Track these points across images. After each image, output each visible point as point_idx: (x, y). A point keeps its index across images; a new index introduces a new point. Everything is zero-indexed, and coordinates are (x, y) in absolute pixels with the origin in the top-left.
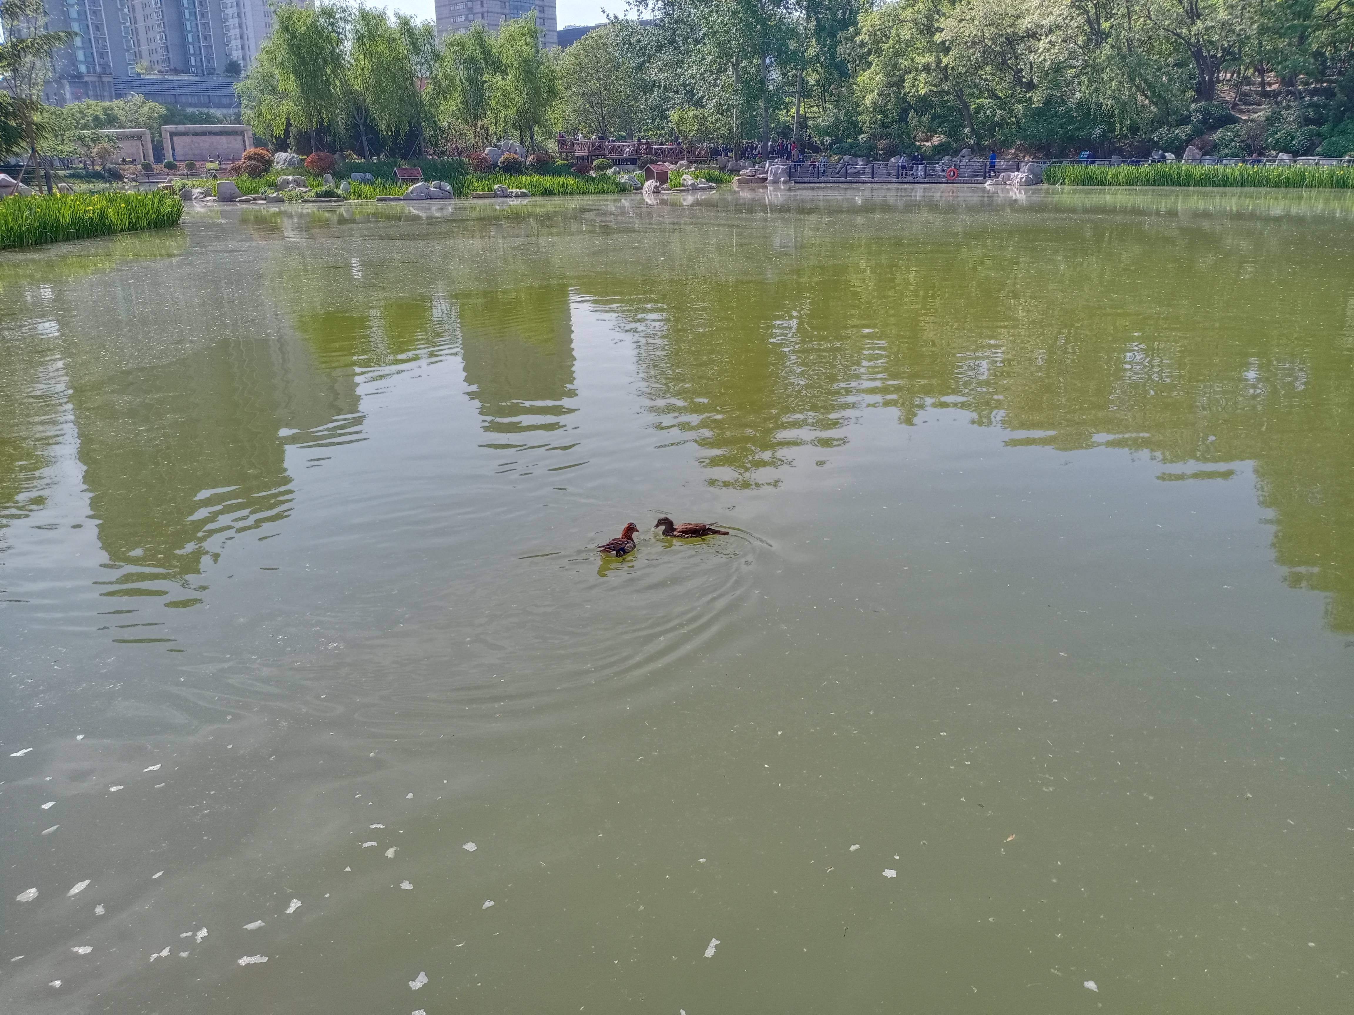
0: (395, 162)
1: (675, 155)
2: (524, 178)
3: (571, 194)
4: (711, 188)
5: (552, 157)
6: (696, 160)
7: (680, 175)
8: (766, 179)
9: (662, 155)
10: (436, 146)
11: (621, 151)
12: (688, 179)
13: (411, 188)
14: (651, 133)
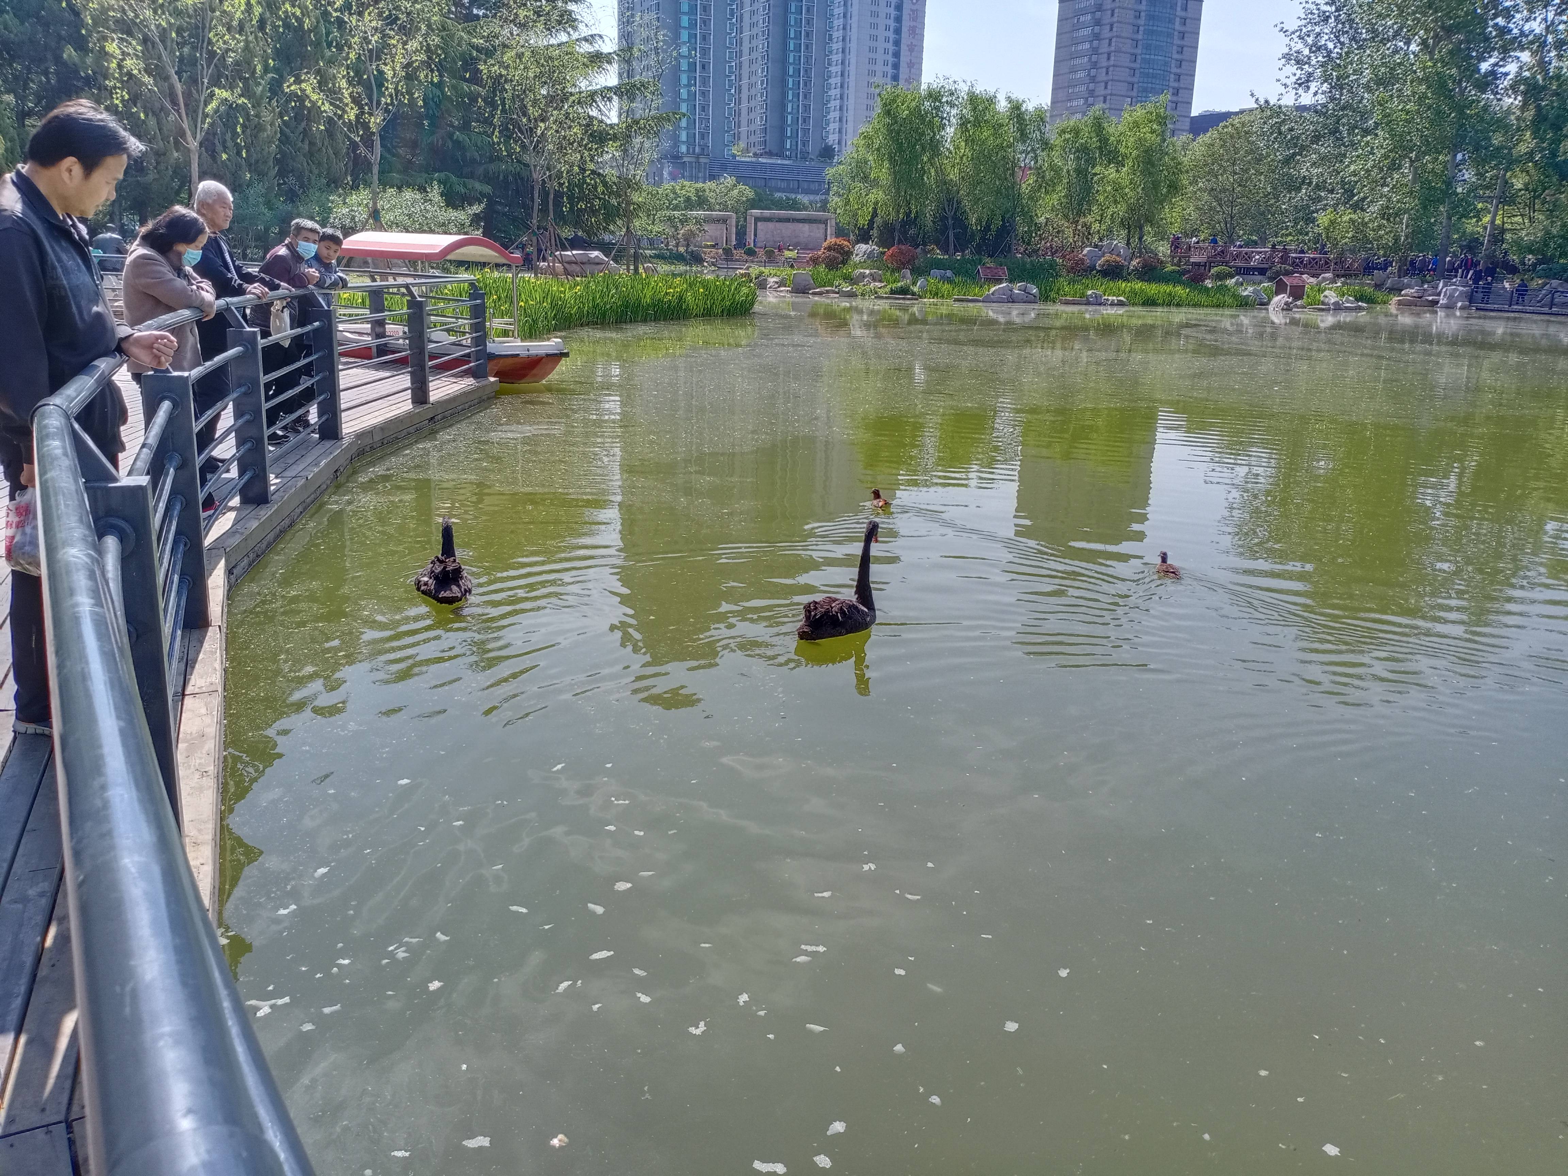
0: (980, 260)
1: (1315, 268)
2: (1124, 285)
3: (1178, 305)
4: (1360, 308)
5: (1162, 262)
6: (1344, 272)
7: (1321, 291)
8: (1438, 302)
9: (1299, 266)
10: (1028, 244)
11: (1248, 257)
12: (1331, 297)
13: (993, 289)
14: (1290, 238)
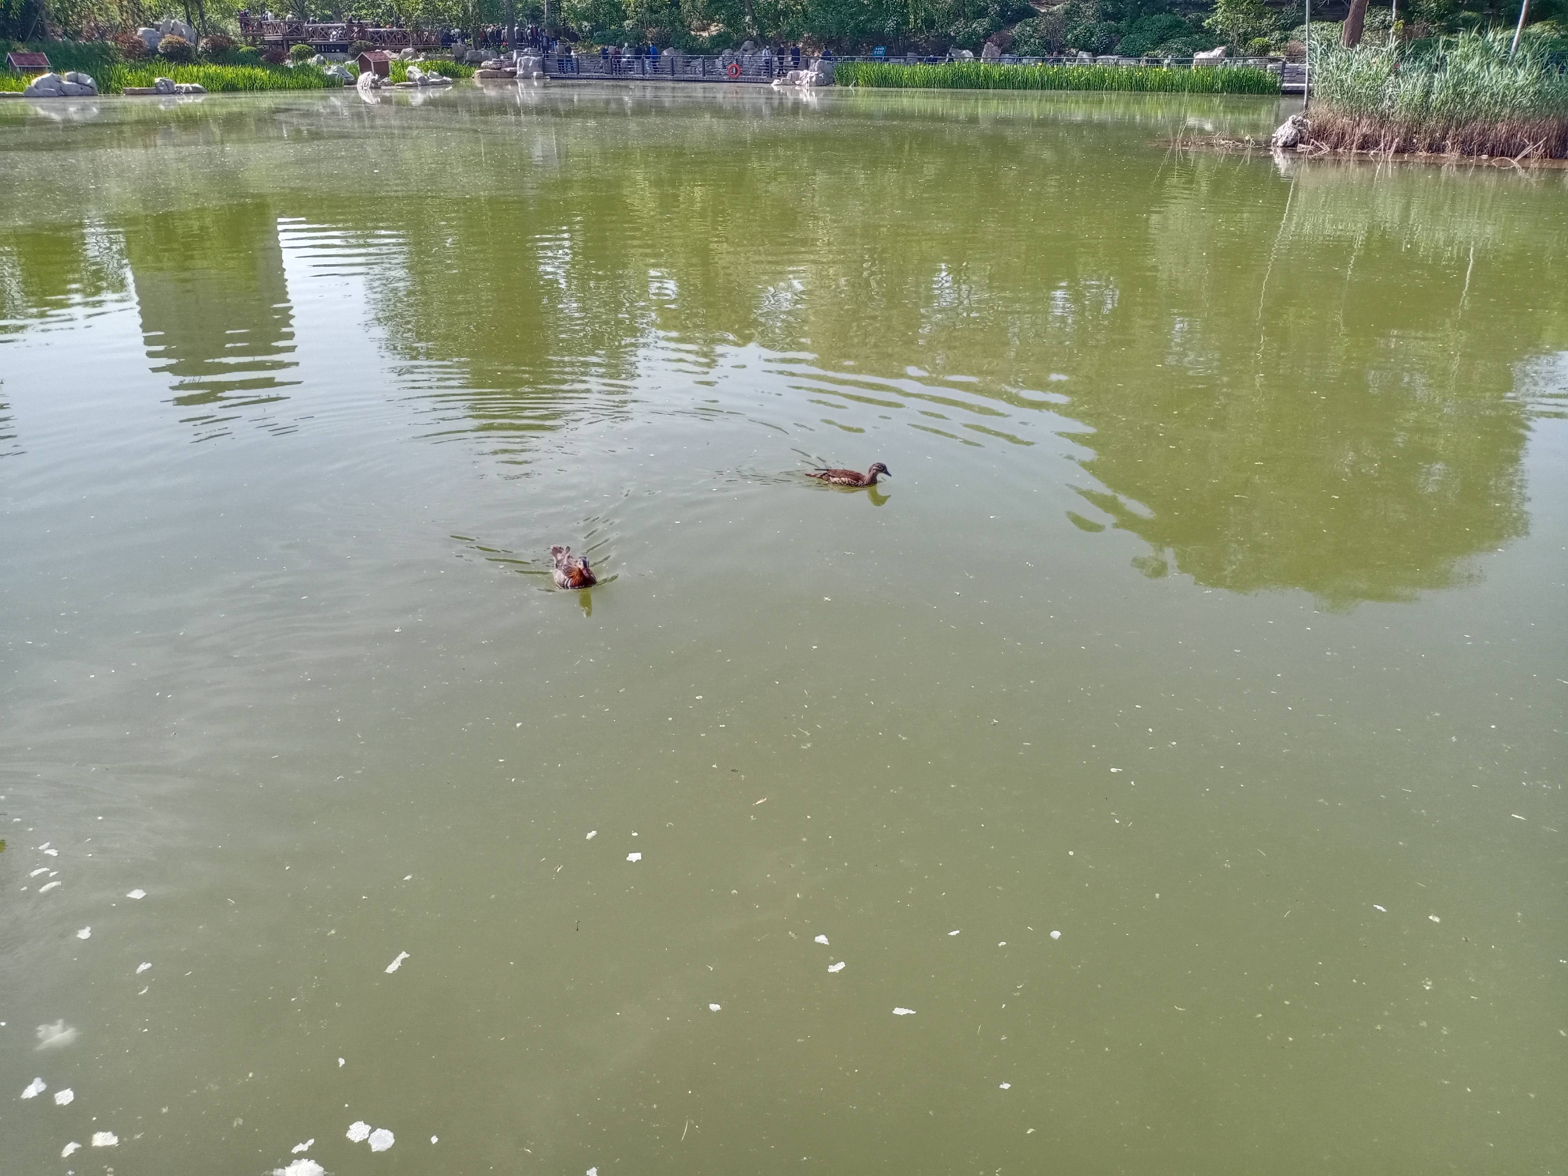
0: (8, 45)
1: (397, 42)
2: (195, 69)
3: (262, 89)
4: (446, 83)
5: (233, 42)
6: (424, 47)
7: (404, 66)
8: (515, 73)
9: (381, 41)
10: (67, 24)
11: (326, 34)
12: (415, 72)
13: (34, 81)
14: (364, 11)
